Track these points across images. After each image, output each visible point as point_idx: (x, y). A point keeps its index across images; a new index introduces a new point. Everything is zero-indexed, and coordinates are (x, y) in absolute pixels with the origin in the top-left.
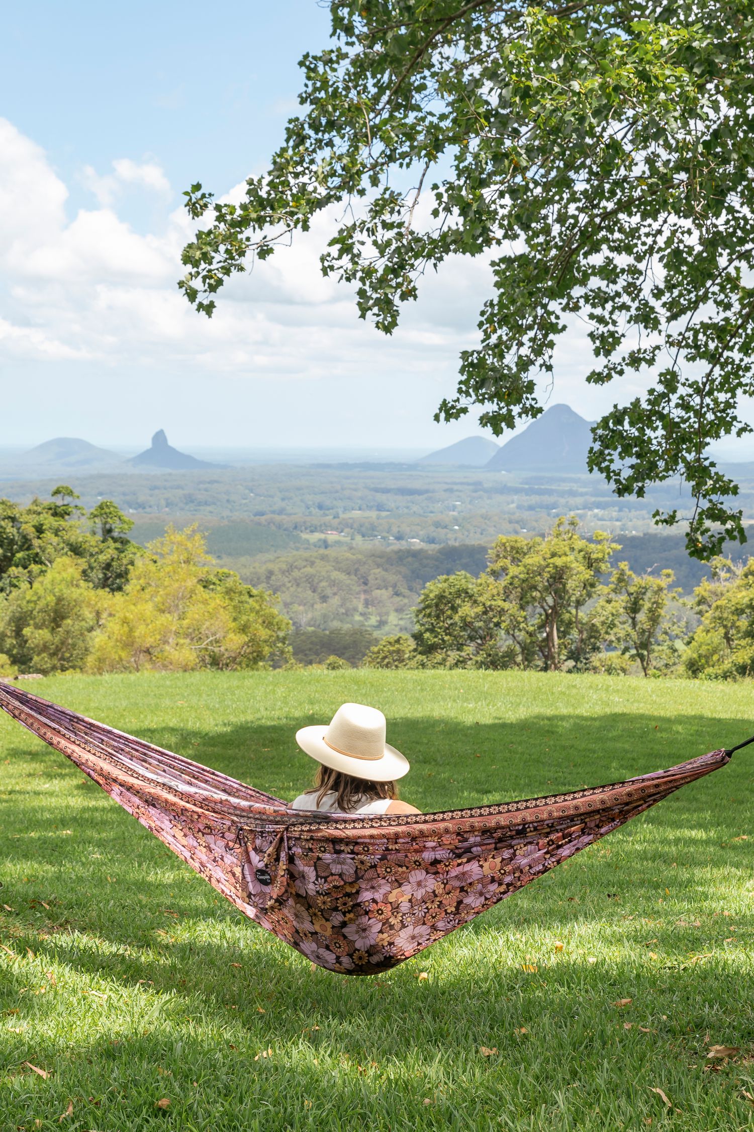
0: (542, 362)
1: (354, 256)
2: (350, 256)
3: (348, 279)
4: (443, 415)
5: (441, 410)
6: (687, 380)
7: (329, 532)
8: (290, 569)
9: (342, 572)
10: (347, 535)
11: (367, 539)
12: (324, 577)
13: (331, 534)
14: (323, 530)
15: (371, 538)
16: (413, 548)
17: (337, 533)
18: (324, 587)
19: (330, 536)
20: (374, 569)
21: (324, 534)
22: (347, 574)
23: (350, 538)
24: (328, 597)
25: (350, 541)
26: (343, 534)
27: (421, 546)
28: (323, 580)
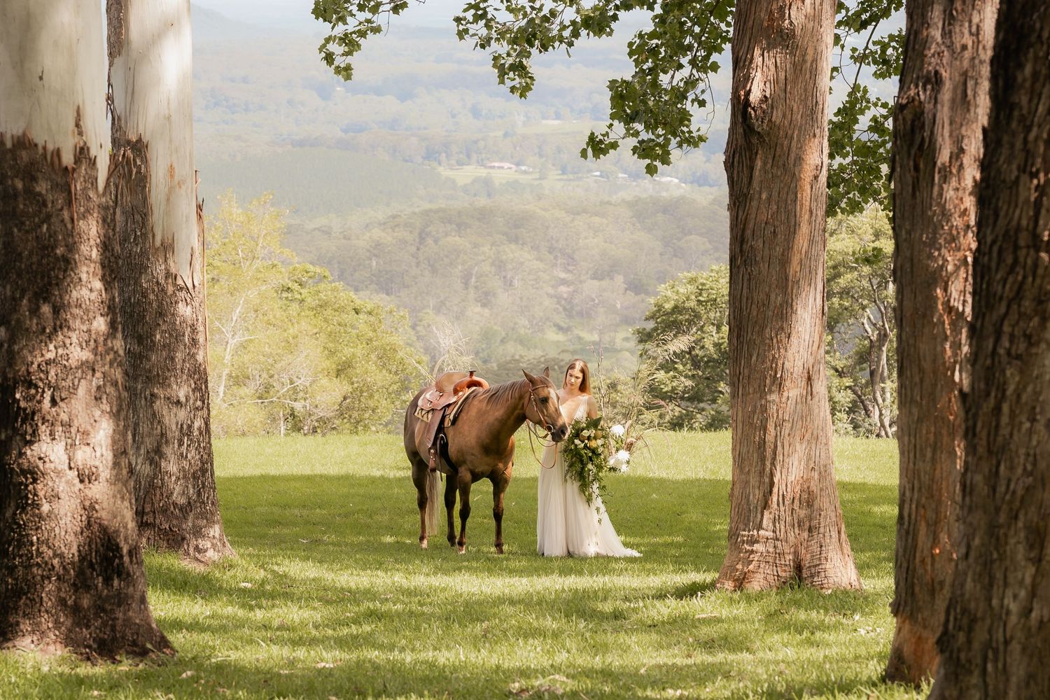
0: (694, 97)
1: (489, 21)
2: (484, 21)
3: (483, 46)
4: (590, 151)
5: (588, 144)
6: (878, 99)
7: (496, 164)
8: (417, 240)
9: (522, 244)
10: (531, 170)
11: (571, 177)
12: (487, 255)
13: (499, 168)
14: (482, 160)
15: (580, 175)
16: (664, 194)
17: (513, 166)
18: (487, 275)
19: (498, 171)
20: (586, 238)
21: (486, 167)
22: (532, 248)
23: (537, 176)
24: (494, 295)
25: (538, 182)
26: (523, 168)
27: (682, 191)
28: (484, 261)
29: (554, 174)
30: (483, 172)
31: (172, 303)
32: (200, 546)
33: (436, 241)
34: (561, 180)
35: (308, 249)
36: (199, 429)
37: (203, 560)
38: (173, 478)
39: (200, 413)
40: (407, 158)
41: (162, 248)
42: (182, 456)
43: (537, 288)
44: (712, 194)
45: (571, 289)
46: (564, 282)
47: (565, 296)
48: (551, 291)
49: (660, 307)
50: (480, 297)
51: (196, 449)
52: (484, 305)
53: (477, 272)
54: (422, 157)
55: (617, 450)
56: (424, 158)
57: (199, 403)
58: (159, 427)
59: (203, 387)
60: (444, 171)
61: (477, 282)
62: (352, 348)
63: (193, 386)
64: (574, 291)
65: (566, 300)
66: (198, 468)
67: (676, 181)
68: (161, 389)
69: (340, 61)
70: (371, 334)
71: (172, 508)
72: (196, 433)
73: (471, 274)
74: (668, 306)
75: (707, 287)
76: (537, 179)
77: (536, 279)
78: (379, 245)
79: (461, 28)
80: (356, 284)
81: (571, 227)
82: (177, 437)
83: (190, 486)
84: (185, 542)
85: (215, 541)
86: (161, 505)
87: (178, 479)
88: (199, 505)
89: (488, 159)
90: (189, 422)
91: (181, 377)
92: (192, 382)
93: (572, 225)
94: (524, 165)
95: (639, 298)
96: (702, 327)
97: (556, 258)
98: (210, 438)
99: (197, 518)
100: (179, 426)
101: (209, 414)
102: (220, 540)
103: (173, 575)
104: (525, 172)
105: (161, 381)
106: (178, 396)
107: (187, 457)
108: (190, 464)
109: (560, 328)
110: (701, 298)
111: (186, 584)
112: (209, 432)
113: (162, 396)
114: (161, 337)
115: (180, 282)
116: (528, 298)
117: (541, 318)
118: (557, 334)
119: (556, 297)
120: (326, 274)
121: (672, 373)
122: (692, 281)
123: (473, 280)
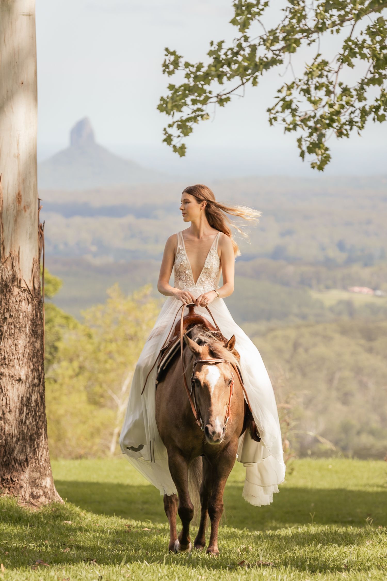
7: (357, 289)
8: (292, 349)
9: (376, 354)
10: (386, 295)
12: (348, 362)
14: (346, 285)
17: (370, 290)
18: (347, 379)
21: (349, 291)
22: (384, 357)
24: (352, 395)
26: (379, 292)
28: (345, 367)
31: (16, 301)
32: (35, 493)
36: (36, 401)
37: (36, 504)
38: (15, 439)
39: (36, 389)
41: (10, 258)
42: (22, 422)
50: (341, 396)
51: (33, 417)
52: (344, 403)
54: (297, 282)
56: (299, 283)
57: (36, 381)
58: (4, 399)
59: (40, 368)
61: (339, 384)
63: (32, 367)
66: (34, 432)
68: (6, 369)
69: (177, 142)
71: (13, 463)
72: (33, 404)
73: (334, 378)
79: (272, 116)
82: (18, 407)
83: (27, 446)
84: (23, 489)
85: (46, 490)
86: (5, 460)
87: (18, 440)
88: (34, 461)
89: (351, 284)
90: (28, 396)
91: (23, 360)
92: (31, 364)
94: (380, 290)
98: (44, 409)
99: (33, 471)
100: (20, 399)
101: (44, 390)
102: (51, 490)
103: (11, 513)
104: (380, 296)
105: (7, 363)
106: (19, 375)
107: (25, 423)
108: (28, 428)
111: (20, 520)
112: (44, 404)
113: (7, 374)
114: (8, 328)
115: (23, 285)
123: (336, 382)
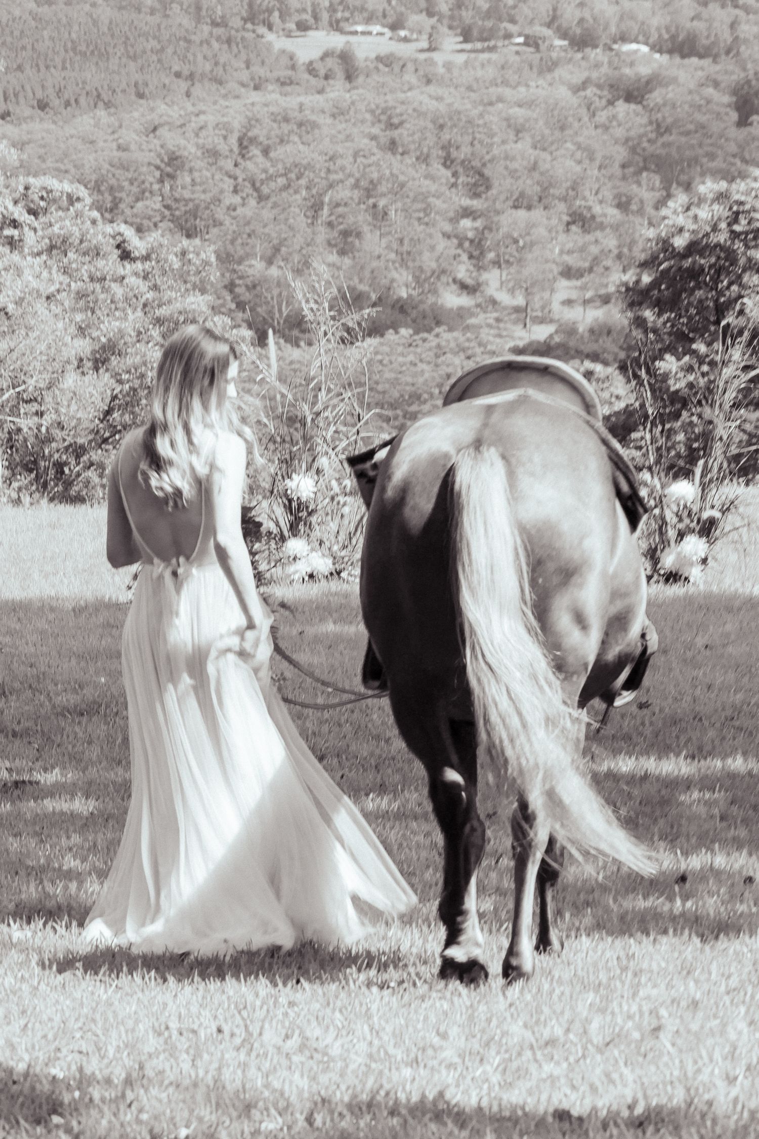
7: (360, 28)
8: (236, 149)
9: (402, 154)
10: (415, 36)
11: (479, 45)
12: (348, 171)
13: (363, 33)
14: (338, 22)
15: (492, 43)
16: (627, 71)
17: (386, 30)
18: (346, 204)
19: (362, 39)
20: (504, 142)
21: (342, 32)
22: (417, 159)
23: (425, 45)
24: (359, 235)
25: (423, 56)
26: (402, 33)
27: (655, 65)
28: (342, 181)
29: (450, 42)
30: (337, 41)
33: (266, 152)
34: (462, 51)
35: (63, 167)
40: (219, 20)
43: (427, 224)
44: (702, 69)
45: (479, 224)
46: (467, 213)
47: (470, 235)
48: (448, 228)
49: (666, 245)
50: (334, 238)
52: (342, 253)
53: (331, 200)
54: (242, 18)
55: (681, 535)
56: (245, 20)
60: (276, 41)
61: (330, 215)
62: (117, 319)
64: (485, 228)
65: (472, 241)
67: (645, 49)
70: (150, 295)
73: (322, 203)
74: (680, 242)
75: (747, 207)
76: (422, 51)
77: (425, 210)
78: (176, 159)
80: (138, 220)
81: (478, 126)
89: (347, 20)
93: (481, 122)
94: (404, 28)
95: (590, 238)
96: (740, 277)
97: (455, 174)
104: (406, 40)
109: (464, 287)
110: (737, 228)
116: (412, 239)
117: (433, 272)
118: (459, 295)
119: (456, 237)
120: (81, 195)
121: (687, 358)
122: (721, 197)
123: (326, 211)
